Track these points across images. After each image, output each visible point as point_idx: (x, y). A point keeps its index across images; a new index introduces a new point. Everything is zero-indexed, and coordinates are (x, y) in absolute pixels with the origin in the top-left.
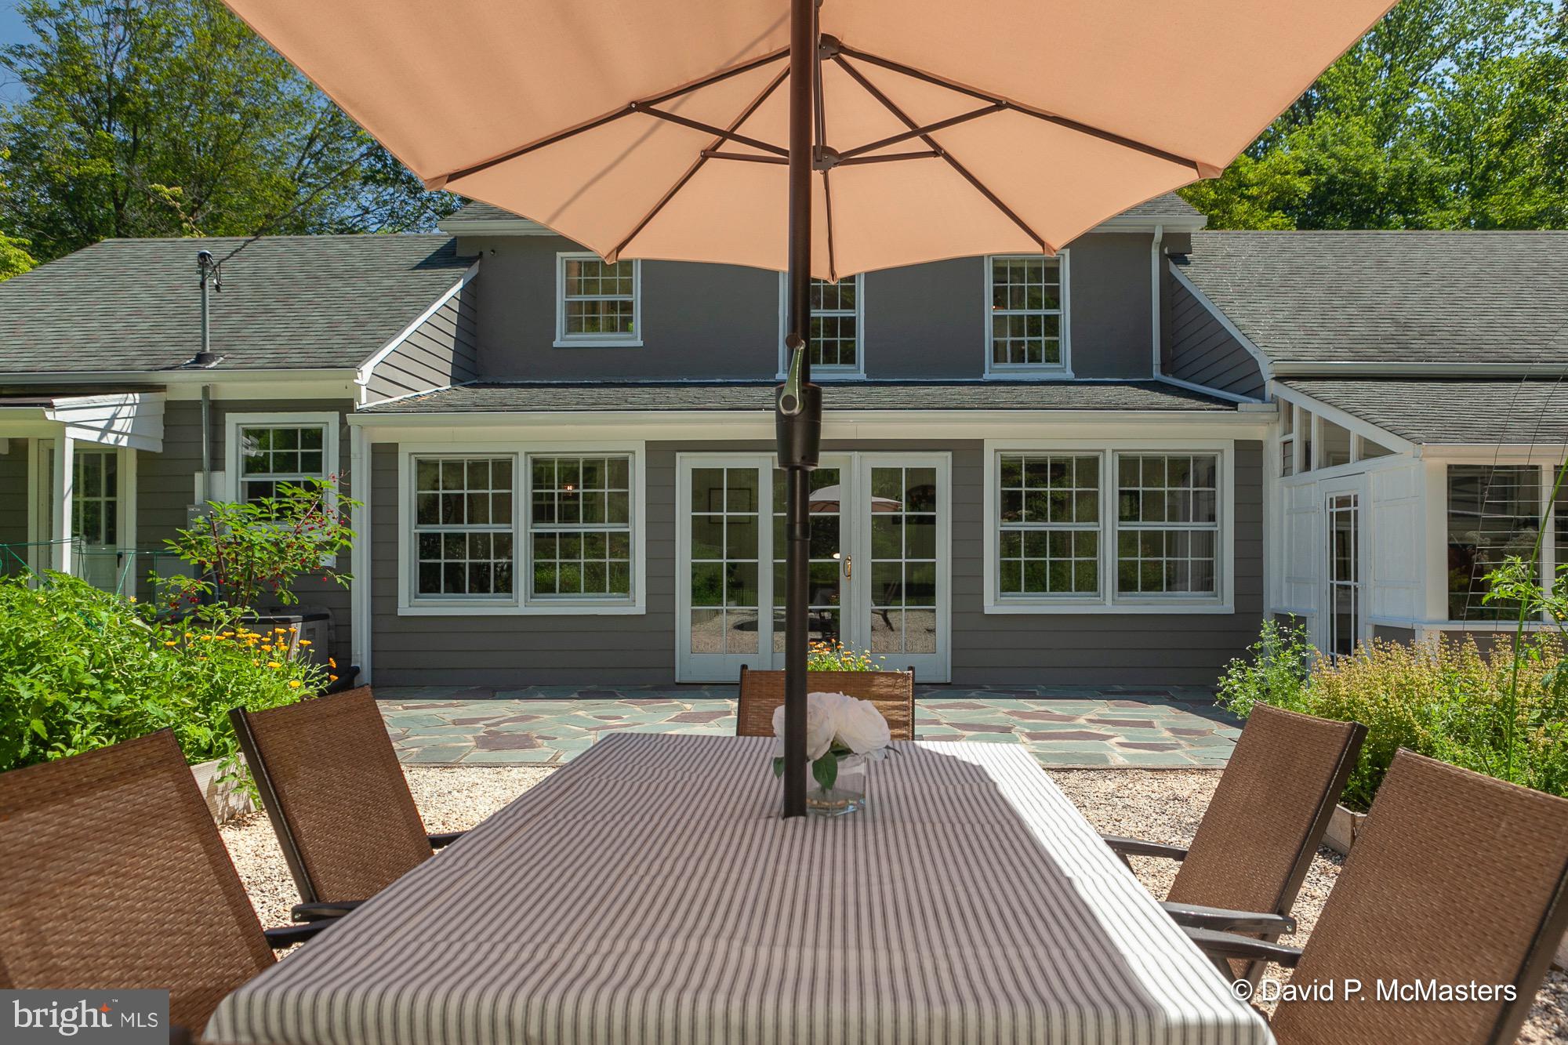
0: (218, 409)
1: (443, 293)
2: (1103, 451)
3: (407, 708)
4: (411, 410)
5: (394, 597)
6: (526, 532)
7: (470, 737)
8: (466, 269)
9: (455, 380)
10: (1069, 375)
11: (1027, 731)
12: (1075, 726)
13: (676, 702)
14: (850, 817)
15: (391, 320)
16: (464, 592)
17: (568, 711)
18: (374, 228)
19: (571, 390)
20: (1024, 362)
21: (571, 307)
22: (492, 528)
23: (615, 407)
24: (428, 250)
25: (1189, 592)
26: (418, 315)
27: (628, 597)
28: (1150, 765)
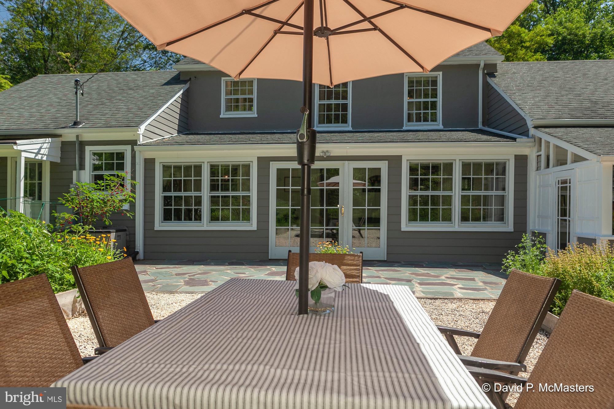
0: (82, 144)
1: (174, 96)
2: (455, 160)
3: (157, 269)
4: (160, 144)
5: (153, 222)
6: (207, 195)
7: (182, 281)
8: (184, 85)
9: (179, 132)
10: (441, 127)
11: (418, 281)
12: (439, 280)
13: (268, 267)
14: (327, 315)
15: (153, 107)
16: (182, 220)
17: (224, 270)
18: (148, 69)
19: (227, 136)
20: (421, 122)
21: (228, 101)
22: (193, 194)
23: (245, 143)
24: (169, 77)
25: (493, 222)
26: (164, 105)
27: (249, 223)
28: (472, 297)
